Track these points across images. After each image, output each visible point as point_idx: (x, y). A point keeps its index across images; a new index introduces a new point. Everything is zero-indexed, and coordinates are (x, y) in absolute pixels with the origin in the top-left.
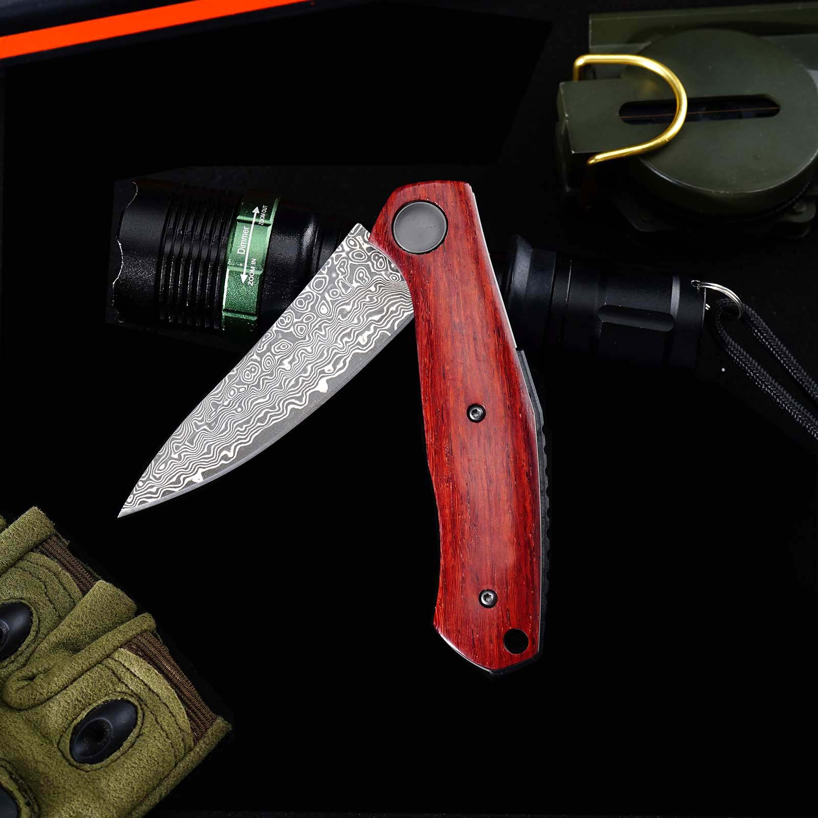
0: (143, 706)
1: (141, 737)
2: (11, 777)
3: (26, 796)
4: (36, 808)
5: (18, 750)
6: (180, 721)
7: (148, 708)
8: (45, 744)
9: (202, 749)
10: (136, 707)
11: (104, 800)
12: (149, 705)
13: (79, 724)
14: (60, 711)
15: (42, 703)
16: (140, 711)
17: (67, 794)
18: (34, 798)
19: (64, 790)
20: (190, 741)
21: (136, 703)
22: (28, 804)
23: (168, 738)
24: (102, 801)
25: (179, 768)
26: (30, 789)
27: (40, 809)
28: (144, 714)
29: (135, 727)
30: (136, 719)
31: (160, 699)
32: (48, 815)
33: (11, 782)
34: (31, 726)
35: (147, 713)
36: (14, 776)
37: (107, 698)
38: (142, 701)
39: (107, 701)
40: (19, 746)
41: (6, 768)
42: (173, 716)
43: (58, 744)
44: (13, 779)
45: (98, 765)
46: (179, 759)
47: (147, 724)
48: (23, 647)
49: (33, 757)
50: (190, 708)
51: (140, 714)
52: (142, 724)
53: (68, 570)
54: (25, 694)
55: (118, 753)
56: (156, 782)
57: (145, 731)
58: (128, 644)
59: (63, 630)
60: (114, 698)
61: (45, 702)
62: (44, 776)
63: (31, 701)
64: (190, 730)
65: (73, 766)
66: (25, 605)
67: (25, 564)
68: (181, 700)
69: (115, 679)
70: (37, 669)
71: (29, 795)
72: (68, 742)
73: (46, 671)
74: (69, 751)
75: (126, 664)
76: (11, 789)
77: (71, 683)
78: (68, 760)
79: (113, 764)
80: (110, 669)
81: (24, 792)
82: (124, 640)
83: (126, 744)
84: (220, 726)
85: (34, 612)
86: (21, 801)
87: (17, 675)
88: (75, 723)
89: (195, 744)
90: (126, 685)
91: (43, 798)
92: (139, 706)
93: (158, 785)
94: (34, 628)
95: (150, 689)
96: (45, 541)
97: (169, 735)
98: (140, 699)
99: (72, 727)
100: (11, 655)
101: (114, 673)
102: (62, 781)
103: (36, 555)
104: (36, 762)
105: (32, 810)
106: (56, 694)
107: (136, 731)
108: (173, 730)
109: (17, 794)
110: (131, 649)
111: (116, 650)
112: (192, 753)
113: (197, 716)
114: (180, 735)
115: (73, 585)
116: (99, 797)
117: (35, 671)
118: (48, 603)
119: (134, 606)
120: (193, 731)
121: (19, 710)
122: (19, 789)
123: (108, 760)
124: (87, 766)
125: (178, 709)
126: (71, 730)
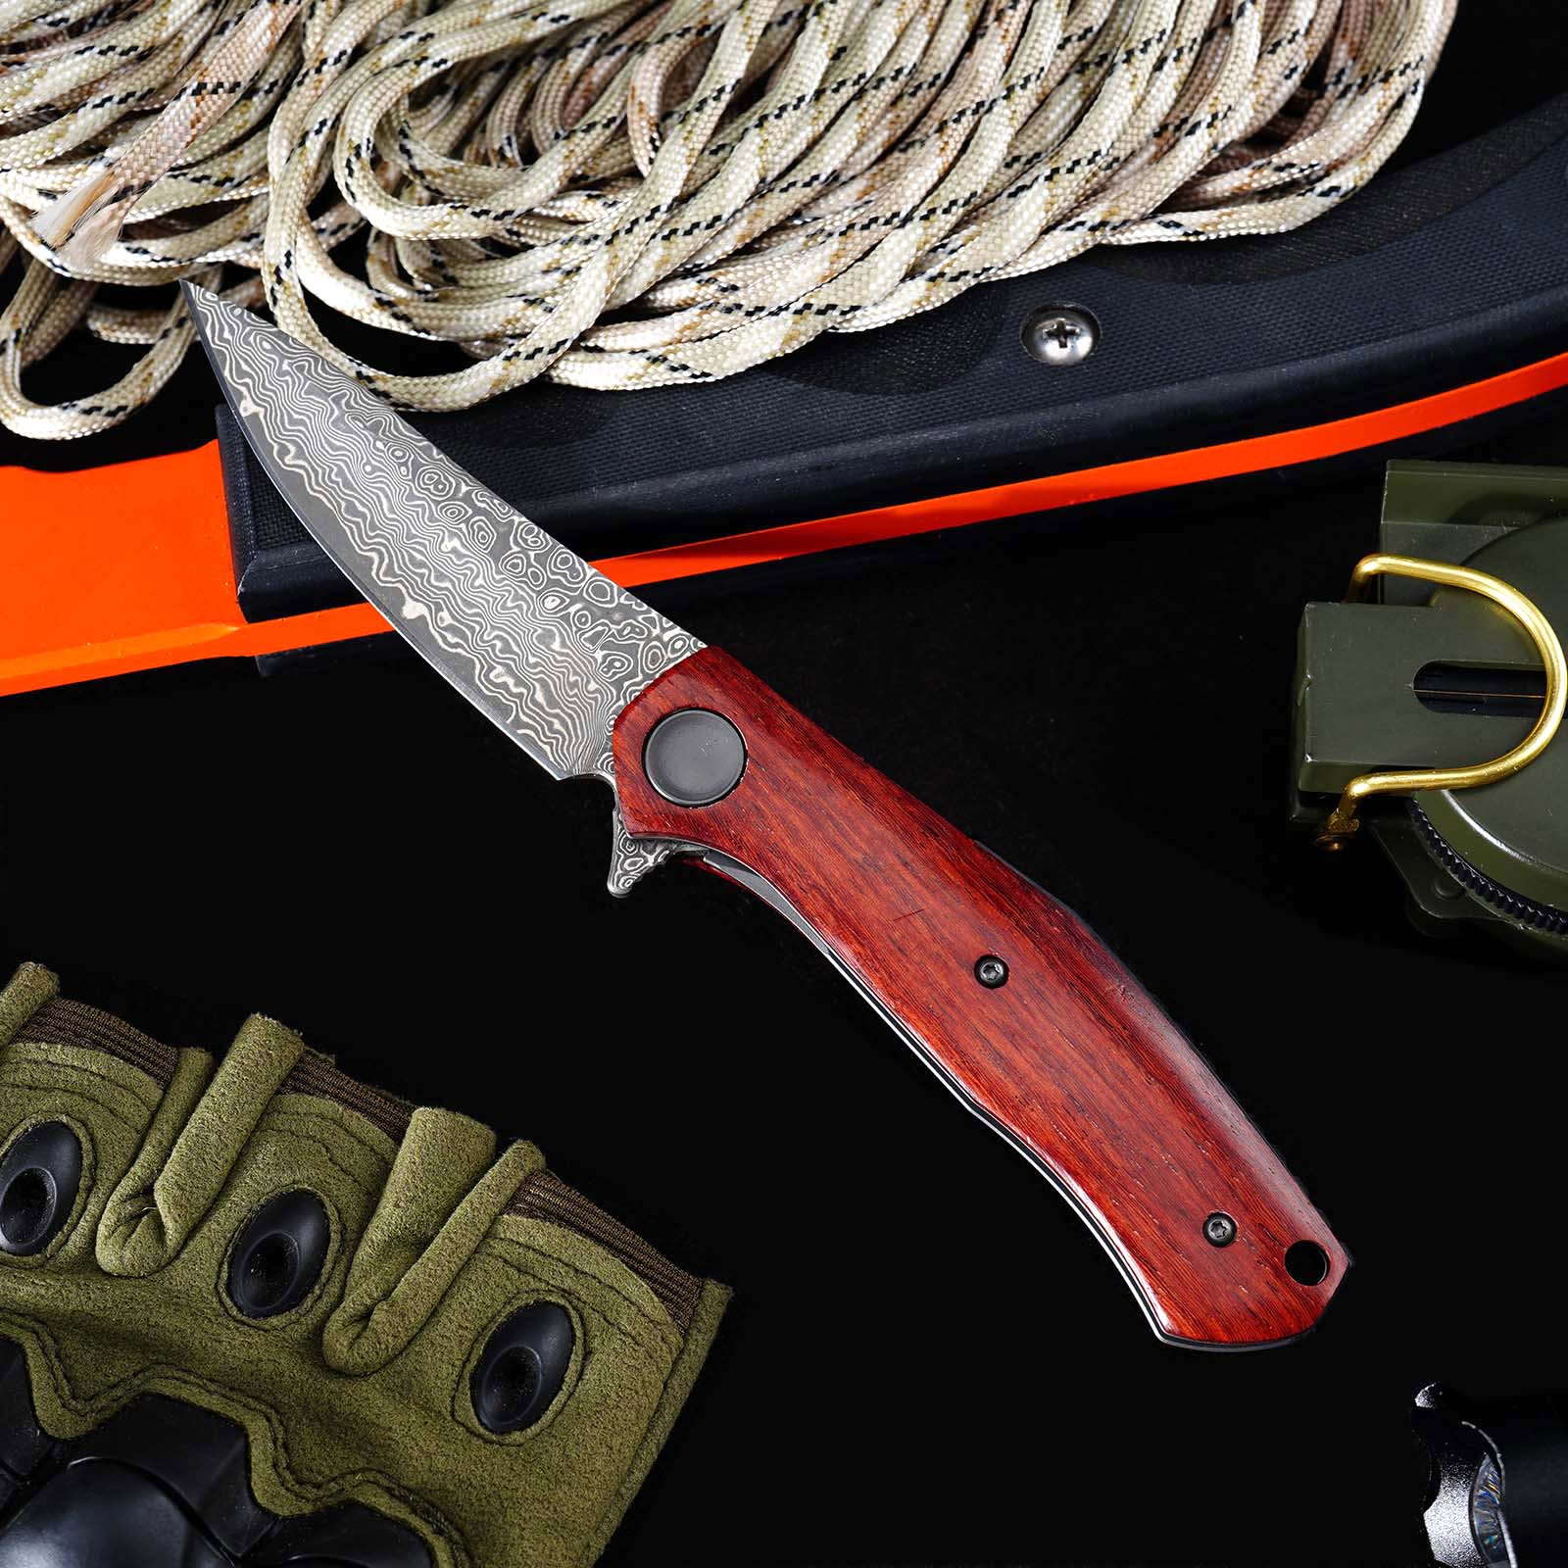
0: (575, 1301)
1: (593, 1358)
2: (393, 1496)
3: (430, 1519)
4: (456, 1536)
5: (389, 1445)
6: (648, 1310)
7: (584, 1302)
8: (430, 1421)
9: (700, 1345)
10: (563, 1308)
11: (570, 1484)
12: (584, 1298)
13: (476, 1367)
14: (438, 1355)
15: (401, 1353)
16: (573, 1313)
17: (504, 1494)
18: (446, 1519)
19: (494, 1489)
20: (675, 1339)
21: (562, 1302)
22: (439, 1532)
23: (637, 1344)
24: (566, 1488)
25: (672, 1387)
26: (433, 1505)
27: (462, 1534)
28: (582, 1318)
29: (574, 1344)
30: (572, 1329)
31: (600, 1282)
32: (481, 1540)
33: (395, 1503)
34: (394, 1397)
35: (587, 1311)
36: (396, 1493)
37: (509, 1309)
38: (571, 1295)
39: (512, 1312)
40: (389, 1438)
42: (632, 1303)
43: (452, 1414)
44: (397, 1497)
45: (535, 1429)
46: (666, 1373)
47: (594, 1331)
48: (328, 1266)
49: (421, 1450)
50: (655, 1281)
51: (575, 1319)
52: (585, 1334)
53: (354, 1107)
54: (365, 1345)
55: (561, 1397)
56: (644, 1425)
57: (596, 1343)
58: (510, 1206)
59: (389, 1215)
60: (521, 1303)
61: (405, 1348)
62: (450, 1476)
63: (383, 1355)
64: (669, 1318)
65: (492, 1442)
66: (305, 1192)
67: (279, 1121)
68: (636, 1271)
69: (512, 1271)
70: (370, 1296)
71: (435, 1517)
72: (469, 1404)
73: (387, 1295)
74: (475, 1420)
75: (521, 1240)
76: (401, 1516)
77: (441, 1302)
78: (480, 1436)
79: (559, 1418)
80: (496, 1257)
81: (426, 1515)
82: (502, 1199)
83: (570, 1376)
84: (716, 1295)
85: (326, 1200)
86: (426, 1530)
87: (338, 1316)
88: (470, 1367)
89: (686, 1341)
90: (534, 1276)
91: (463, 1514)
92: (567, 1305)
93: (648, 1430)
94: (334, 1227)
95: (576, 1271)
96: (295, 1068)
97: (638, 1338)
98: (565, 1293)
99: (467, 1376)
100: (312, 1287)
101: (505, 1261)
102: (486, 1474)
103: (291, 1099)
104: (429, 1456)
105: (450, 1540)
106: (421, 1330)
107: (578, 1348)
108: (639, 1328)
109: (415, 1521)
110: (519, 1212)
111: (494, 1221)
112: (685, 1357)
113: (671, 1290)
114: (656, 1332)
115: (374, 1133)
116: (558, 1482)
117: (368, 1302)
118: (342, 1176)
119: (492, 1134)
120: (674, 1317)
121: (365, 1376)
122: (414, 1511)
123: (550, 1414)
124: (517, 1436)
125: (638, 1289)
126: (467, 1382)
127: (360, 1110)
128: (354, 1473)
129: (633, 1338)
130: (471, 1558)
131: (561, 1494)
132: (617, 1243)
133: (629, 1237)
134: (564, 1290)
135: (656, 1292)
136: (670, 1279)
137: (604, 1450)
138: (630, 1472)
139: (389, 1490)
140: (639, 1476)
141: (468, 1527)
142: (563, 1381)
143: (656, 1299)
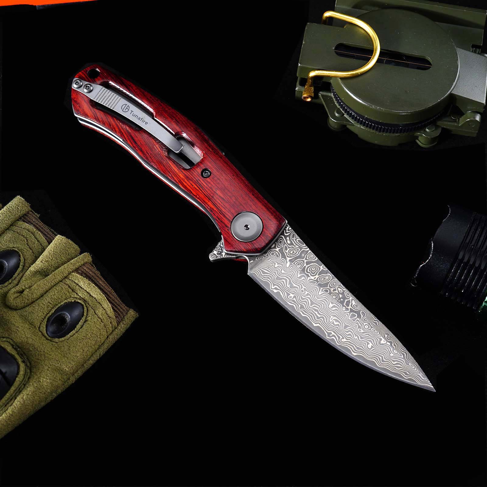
0: (87, 305)
1: (87, 322)
2: (13, 347)
3: (22, 357)
4: (28, 364)
5: (16, 332)
6: (109, 312)
7: (90, 305)
8: (31, 328)
9: (123, 328)
10: (83, 305)
11: (68, 358)
12: (90, 304)
13: (50, 316)
14: (40, 309)
15: (29, 305)
16: (85, 308)
17: (46, 355)
18: (27, 358)
19: (44, 353)
20: (115, 323)
21: (83, 303)
22: (24, 362)
23: (102, 322)
24: (66, 359)
25: (109, 338)
26: (24, 353)
27: (30, 364)
28: (87, 310)
29: (83, 317)
30: (83, 312)
31: (96, 301)
32: (35, 367)
33: (13, 350)
34: (23, 318)
35: (90, 308)
36: (14, 347)
37: (66, 301)
38: (86, 302)
39: (66, 302)
40: (17, 330)
41: (9, 342)
42: (104, 309)
43: (39, 328)
44: (14, 348)
45: (63, 339)
46: (109, 333)
47: (90, 315)
48: (16, 275)
49: (25, 335)
50: (114, 305)
51: (85, 309)
52: (87, 315)
53: (40, 230)
54: (18, 300)
55: (74, 332)
56: (97, 347)
57: (89, 318)
58: (77, 270)
59: (39, 264)
60: (70, 301)
61: (30, 304)
62: (32, 346)
63: (23, 304)
64: (114, 317)
65: (48, 340)
66: (16, 251)
67: (14, 228)
68: (109, 300)
69: (70, 290)
70: (25, 286)
71: (24, 357)
72: (45, 326)
73: (30, 287)
74: (45, 332)
75: (76, 282)
76: (13, 354)
77: (45, 293)
78: (45, 337)
79: (71, 338)
80: (67, 285)
81: (21, 355)
82: (74, 268)
83: (78, 326)
84: (132, 315)
85: (21, 255)
86: (20, 360)
87: (13, 290)
88: (48, 315)
89: (118, 325)
90: (77, 294)
91: (32, 358)
92: (84, 305)
93: (98, 349)
94: (21, 264)
95: (90, 295)
96: (25, 215)
97: (103, 320)
98: (85, 301)
99: (47, 317)
100: (9, 280)
101: (69, 287)
102: (43, 348)
103: (20, 223)
104: (27, 338)
105: (26, 365)
106: (37, 300)
107: (83, 319)
108: (104, 317)
109: (17, 356)
110: (78, 273)
111: (70, 274)
112: (116, 330)
113: (118, 309)
114: (109, 319)
115: (43, 239)
116: (64, 356)
117: (24, 288)
118: (29, 249)
119: (78, 249)
120: (116, 317)
121: (16, 310)
122: (18, 354)
123: (69, 336)
124: (56, 340)
125: (107, 305)
126: (46, 320)
127: (42, 232)
128: (4, 338)
129: (101, 320)
130: (31, 372)
131: (64, 360)
132: (105, 290)
133: (109, 289)
134: (85, 300)
135: (113, 308)
136: (119, 305)
137: (82, 351)
138: (88, 360)
139: (12, 346)
140: (91, 362)
141: (33, 362)
142: (76, 327)
143: (112, 310)
